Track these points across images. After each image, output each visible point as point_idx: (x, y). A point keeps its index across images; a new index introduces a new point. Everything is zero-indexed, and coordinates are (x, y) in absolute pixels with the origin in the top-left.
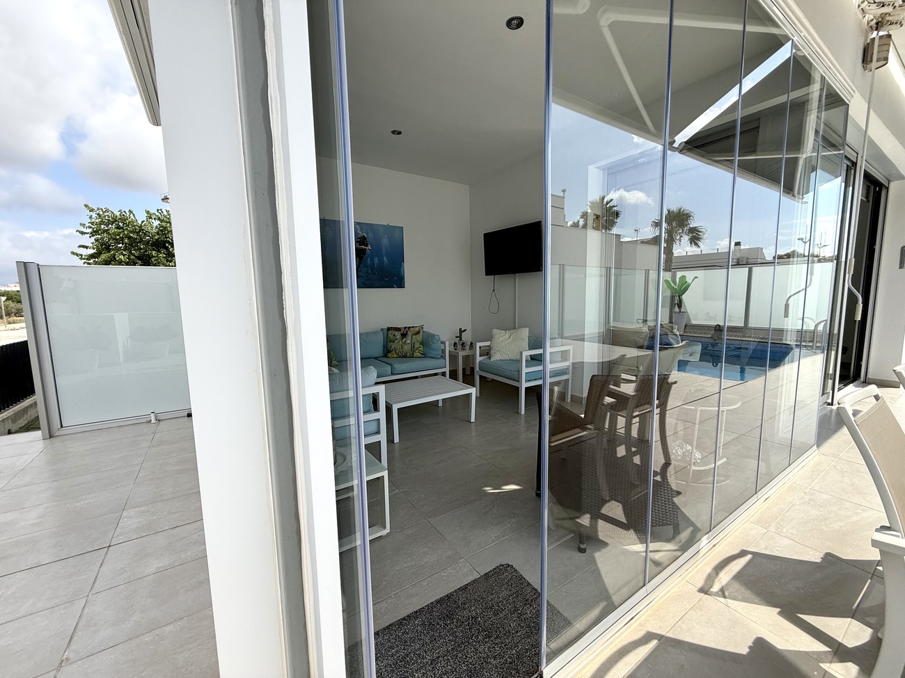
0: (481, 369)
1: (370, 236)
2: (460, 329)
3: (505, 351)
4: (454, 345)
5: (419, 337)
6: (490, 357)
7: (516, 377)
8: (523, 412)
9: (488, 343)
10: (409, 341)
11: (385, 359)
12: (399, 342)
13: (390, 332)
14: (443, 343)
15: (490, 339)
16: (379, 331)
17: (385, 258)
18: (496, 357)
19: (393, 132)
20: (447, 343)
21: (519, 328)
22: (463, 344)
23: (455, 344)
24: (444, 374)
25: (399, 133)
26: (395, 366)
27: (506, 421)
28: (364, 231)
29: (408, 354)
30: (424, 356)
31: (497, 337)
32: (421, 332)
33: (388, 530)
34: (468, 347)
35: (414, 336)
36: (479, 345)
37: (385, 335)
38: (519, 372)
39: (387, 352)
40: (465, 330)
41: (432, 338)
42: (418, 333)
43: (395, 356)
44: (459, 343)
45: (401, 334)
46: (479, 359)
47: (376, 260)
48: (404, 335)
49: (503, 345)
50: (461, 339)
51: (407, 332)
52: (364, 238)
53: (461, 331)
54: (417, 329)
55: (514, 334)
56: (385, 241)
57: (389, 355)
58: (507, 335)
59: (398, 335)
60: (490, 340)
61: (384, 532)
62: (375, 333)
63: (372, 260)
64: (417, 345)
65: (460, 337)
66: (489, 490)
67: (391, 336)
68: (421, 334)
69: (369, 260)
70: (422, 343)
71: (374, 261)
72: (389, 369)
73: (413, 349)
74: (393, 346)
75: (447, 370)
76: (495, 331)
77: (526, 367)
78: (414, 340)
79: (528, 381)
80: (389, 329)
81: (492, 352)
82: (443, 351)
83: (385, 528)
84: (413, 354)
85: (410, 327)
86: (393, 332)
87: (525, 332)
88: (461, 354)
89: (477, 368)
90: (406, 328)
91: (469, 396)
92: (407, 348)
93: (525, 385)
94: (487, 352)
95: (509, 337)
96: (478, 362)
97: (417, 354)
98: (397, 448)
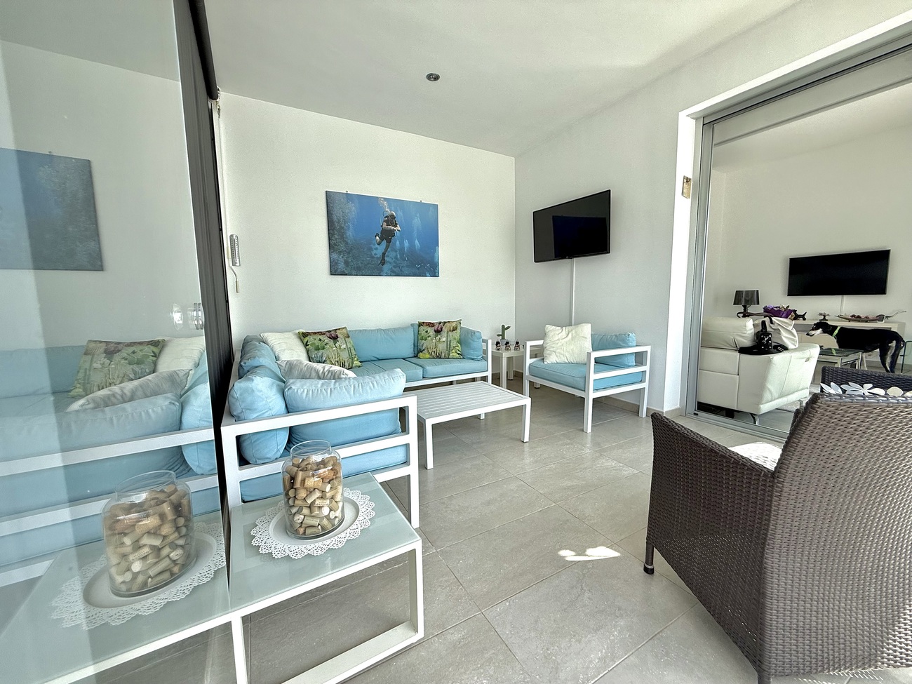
0: (531, 374)
1: (399, 216)
2: (503, 326)
3: (562, 352)
4: (497, 345)
5: (457, 334)
6: (543, 359)
7: (581, 386)
8: (589, 430)
9: (540, 342)
10: (444, 339)
11: (415, 360)
12: (432, 340)
13: (422, 328)
14: (485, 341)
15: (543, 336)
16: (409, 327)
17: (417, 241)
18: (551, 359)
19: (429, 77)
20: (490, 342)
21: (577, 324)
22: (507, 343)
23: (498, 343)
24: (484, 379)
25: (436, 78)
26: (428, 368)
27: (569, 441)
28: (393, 208)
29: (443, 355)
30: (462, 356)
31: (551, 334)
32: (459, 328)
33: (420, 634)
34: (512, 347)
35: (450, 333)
36: (529, 344)
37: (416, 332)
38: (585, 378)
39: (418, 352)
40: (509, 327)
41: (472, 336)
42: (455, 329)
43: (428, 356)
44: (502, 343)
45: (435, 331)
46: (529, 361)
47: (406, 244)
48: (438, 332)
49: (560, 344)
50: (503, 338)
51: (442, 328)
52: (393, 217)
53: (504, 329)
54: (454, 324)
55: (574, 332)
56: (417, 222)
57: (421, 355)
58: (564, 333)
59: (431, 331)
60: (543, 339)
61: (415, 638)
62: (404, 329)
63: (402, 243)
64: (454, 344)
65: (503, 335)
66: (568, 555)
67: (423, 333)
68: (458, 331)
69: (398, 243)
70: (460, 342)
71: (404, 244)
72: (420, 372)
73: (449, 348)
74: (425, 344)
75: (489, 374)
76: (549, 327)
77: (595, 372)
78: (450, 338)
79: (596, 390)
80: (420, 325)
81: (546, 353)
82: (485, 352)
83: (416, 630)
84: (449, 355)
85: (445, 323)
86: (426, 328)
87: (586, 329)
88: (505, 355)
89: (527, 373)
90: (440, 323)
91: (522, 408)
92: (442, 347)
93: (593, 395)
94: (538, 353)
95: (568, 335)
96: (527, 365)
97: (453, 354)
98: (430, 476)
